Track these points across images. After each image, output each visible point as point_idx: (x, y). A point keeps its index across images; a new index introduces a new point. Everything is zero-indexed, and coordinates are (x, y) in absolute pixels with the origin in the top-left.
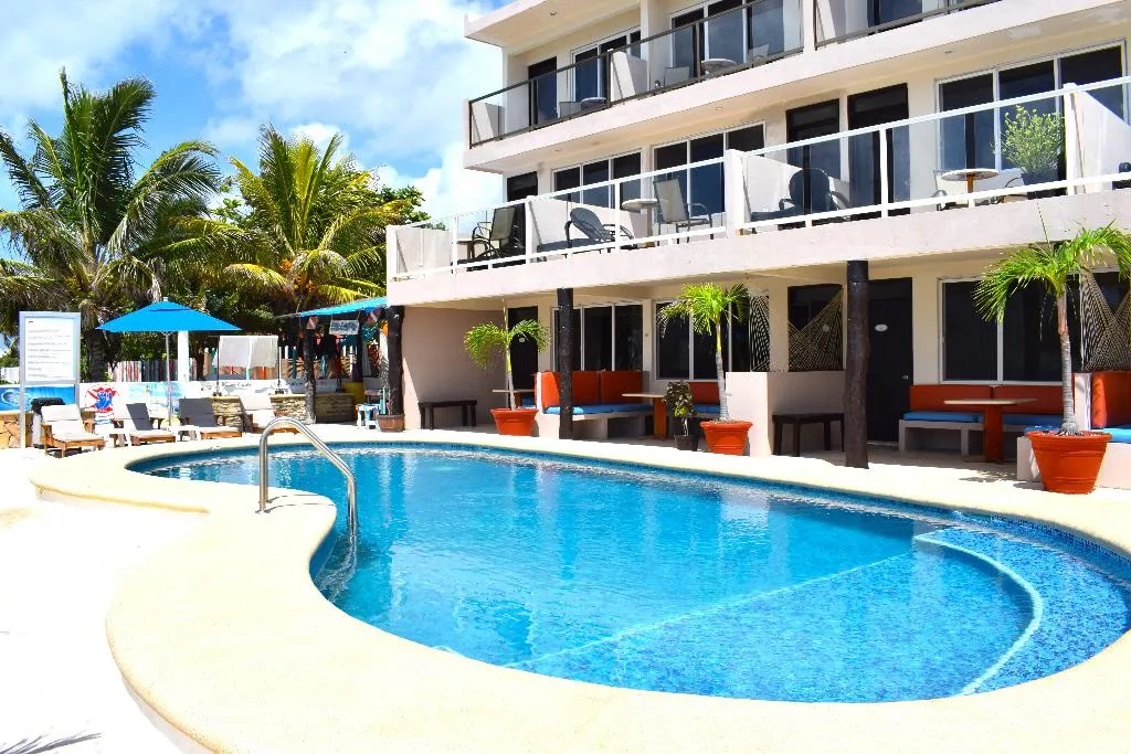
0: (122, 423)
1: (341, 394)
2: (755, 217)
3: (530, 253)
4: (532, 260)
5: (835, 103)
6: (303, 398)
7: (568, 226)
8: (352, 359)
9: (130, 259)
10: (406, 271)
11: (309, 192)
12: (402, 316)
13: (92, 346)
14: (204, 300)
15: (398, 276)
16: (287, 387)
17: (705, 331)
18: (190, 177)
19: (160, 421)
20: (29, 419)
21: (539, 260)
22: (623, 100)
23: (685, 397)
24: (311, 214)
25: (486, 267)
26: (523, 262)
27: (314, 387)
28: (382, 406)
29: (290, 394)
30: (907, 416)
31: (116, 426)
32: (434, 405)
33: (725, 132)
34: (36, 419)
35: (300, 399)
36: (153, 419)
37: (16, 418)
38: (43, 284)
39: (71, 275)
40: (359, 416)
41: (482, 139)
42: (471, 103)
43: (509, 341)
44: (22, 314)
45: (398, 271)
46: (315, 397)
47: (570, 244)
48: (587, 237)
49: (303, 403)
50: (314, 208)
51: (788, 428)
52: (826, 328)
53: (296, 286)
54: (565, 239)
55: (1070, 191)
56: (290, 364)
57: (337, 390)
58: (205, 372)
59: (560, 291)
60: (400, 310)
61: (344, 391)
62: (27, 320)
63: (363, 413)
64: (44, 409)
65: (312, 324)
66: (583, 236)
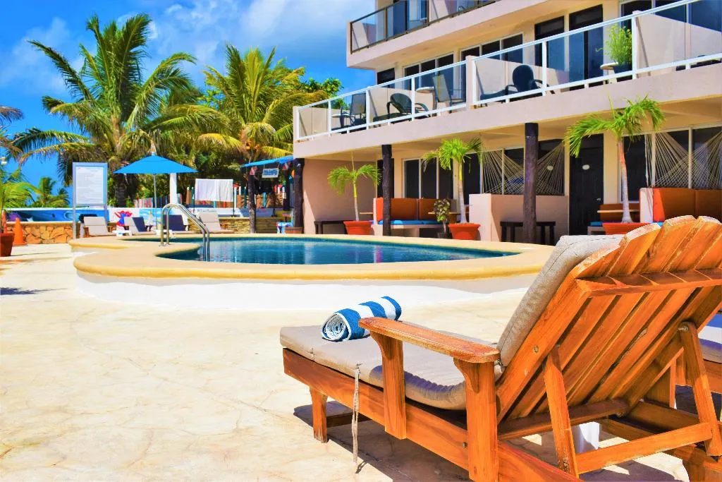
0: (128, 227)
1: (275, 218)
2: (484, 97)
3: (369, 123)
4: (370, 127)
5: (562, 19)
6: (248, 220)
7: (388, 105)
8: (284, 196)
9: (139, 131)
10: (306, 135)
11: (257, 84)
12: (303, 165)
13: (119, 186)
14: (194, 158)
15: (301, 139)
16: (240, 213)
17: (448, 168)
18: (175, 80)
19: (151, 227)
20: (78, 226)
21: (375, 126)
22: (438, 20)
23: (443, 210)
24: (259, 99)
25: (345, 132)
26: (365, 128)
27: (255, 212)
28: (291, 224)
29: (242, 217)
30: (592, 223)
31: (126, 229)
32: (323, 223)
33: (501, 39)
34: (82, 226)
35: (246, 220)
36: (147, 227)
37: (71, 225)
38: (88, 148)
39: (106, 142)
40: (278, 229)
41: (360, 47)
42: (351, 24)
43: (355, 178)
44: (74, 164)
45: (301, 135)
46: (255, 221)
47: (389, 116)
48: (398, 112)
49: (248, 223)
50: (261, 95)
51: (509, 230)
52: (550, 168)
53: (248, 148)
54: (387, 113)
55: (634, 77)
56: (243, 198)
57: (272, 216)
58: (187, 202)
59: (383, 146)
60: (302, 161)
61: (276, 216)
62: (77, 168)
63: (281, 228)
64: (85, 218)
65: (253, 172)
66: (396, 111)
